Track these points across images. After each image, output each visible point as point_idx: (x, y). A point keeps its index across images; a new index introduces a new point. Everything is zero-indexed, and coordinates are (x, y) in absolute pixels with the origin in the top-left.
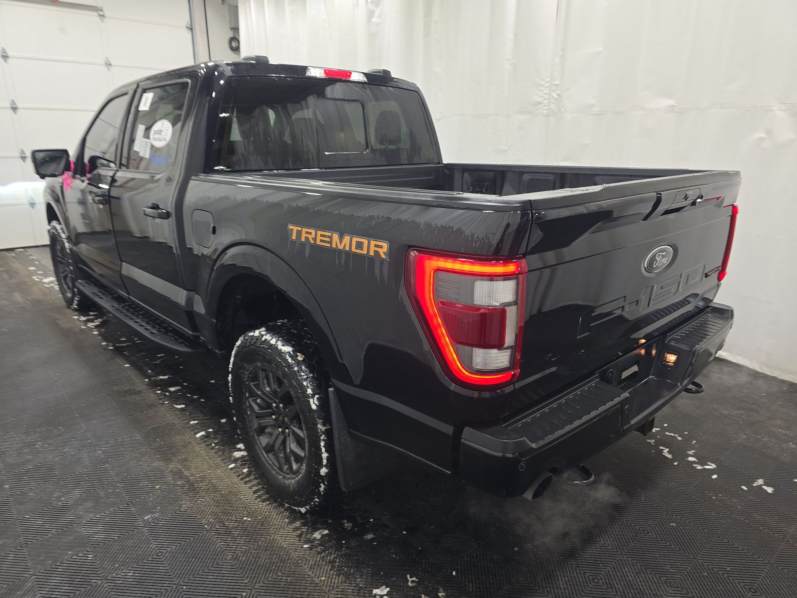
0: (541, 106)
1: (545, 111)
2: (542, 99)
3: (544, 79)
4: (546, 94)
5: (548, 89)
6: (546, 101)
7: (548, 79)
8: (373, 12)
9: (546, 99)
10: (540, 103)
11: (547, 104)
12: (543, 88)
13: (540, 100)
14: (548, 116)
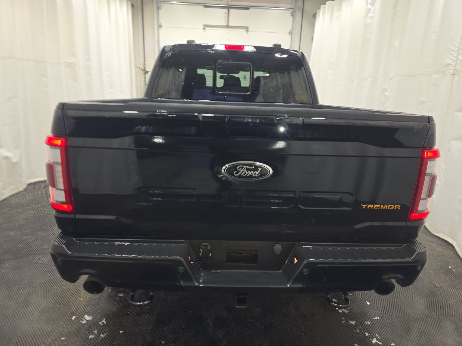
0: (450, 67)
1: (453, 71)
2: (451, 61)
3: (455, 45)
4: (455, 57)
5: (457, 53)
6: (454, 63)
7: (458, 45)
8: (370, 10)
9: (454, 61)
10: (450, 64)
11: (454, 65)
12: (453, 53)
13: (449, 62)
14: (454, 74)
